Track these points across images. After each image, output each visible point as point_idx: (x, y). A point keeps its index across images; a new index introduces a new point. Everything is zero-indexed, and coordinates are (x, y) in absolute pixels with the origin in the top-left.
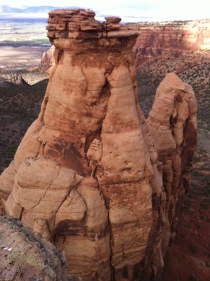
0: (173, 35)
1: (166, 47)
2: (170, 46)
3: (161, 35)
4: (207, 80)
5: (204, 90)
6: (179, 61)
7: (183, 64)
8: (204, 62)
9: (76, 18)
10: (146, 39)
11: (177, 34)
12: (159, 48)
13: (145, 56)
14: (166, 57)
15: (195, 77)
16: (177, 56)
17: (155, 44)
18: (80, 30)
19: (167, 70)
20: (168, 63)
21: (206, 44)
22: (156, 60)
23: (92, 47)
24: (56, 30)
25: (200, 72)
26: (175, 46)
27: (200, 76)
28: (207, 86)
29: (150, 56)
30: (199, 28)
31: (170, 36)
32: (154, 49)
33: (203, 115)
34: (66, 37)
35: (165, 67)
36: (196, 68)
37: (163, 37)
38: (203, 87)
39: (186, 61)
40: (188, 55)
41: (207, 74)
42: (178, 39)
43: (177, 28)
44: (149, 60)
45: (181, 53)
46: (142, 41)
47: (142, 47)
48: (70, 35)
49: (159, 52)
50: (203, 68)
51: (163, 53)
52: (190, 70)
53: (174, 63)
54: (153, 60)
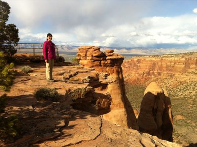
0: (168, 63)
1: (164, 71)
2: (167, 70)
3: (160, 63)
4: (194, 93)
5: (191, 99)
6: (173, 80)
7: (176, 82)
8: (191, 80)
9: (90, 50)
10: (150, 66)
11: (171, 62)
12: (159, 71)
13: (149, 76)
14: (164, 77)
15: (185, 91)
16: (171, 76)
17: (156, 69)
18: (92, 56)
19: (165, 85)
20: (166, 81)
21: (191, 69)
22: (157, 79)
23: (99, 64)
24: (81, 56)
25: (188, 87)
26: (170, 70)
27: (188, 90)
28: (194, 97)
29: (153, 77)
30: (186, 59)
31: (167, 64)
32: (155, 72)
33: (192, 117)
34: (86, 59)
35: (163, 84)
36: (186, 84)
37: (162, 64)
38: (191, 97)
39: (178, 80)
40: (179, 76)
41: (194, 89)
42: (172, 65)
43: (171, 59)
44: (153, 79)
45: (174, 75)
46: (147, 67)
47: (147, 71)
48: (88, 58)
49: (159, 74)
50: (191, 85)
51: (162, 74)
52: (181, 86)
53: (170, 81)
54: (155, 79)
